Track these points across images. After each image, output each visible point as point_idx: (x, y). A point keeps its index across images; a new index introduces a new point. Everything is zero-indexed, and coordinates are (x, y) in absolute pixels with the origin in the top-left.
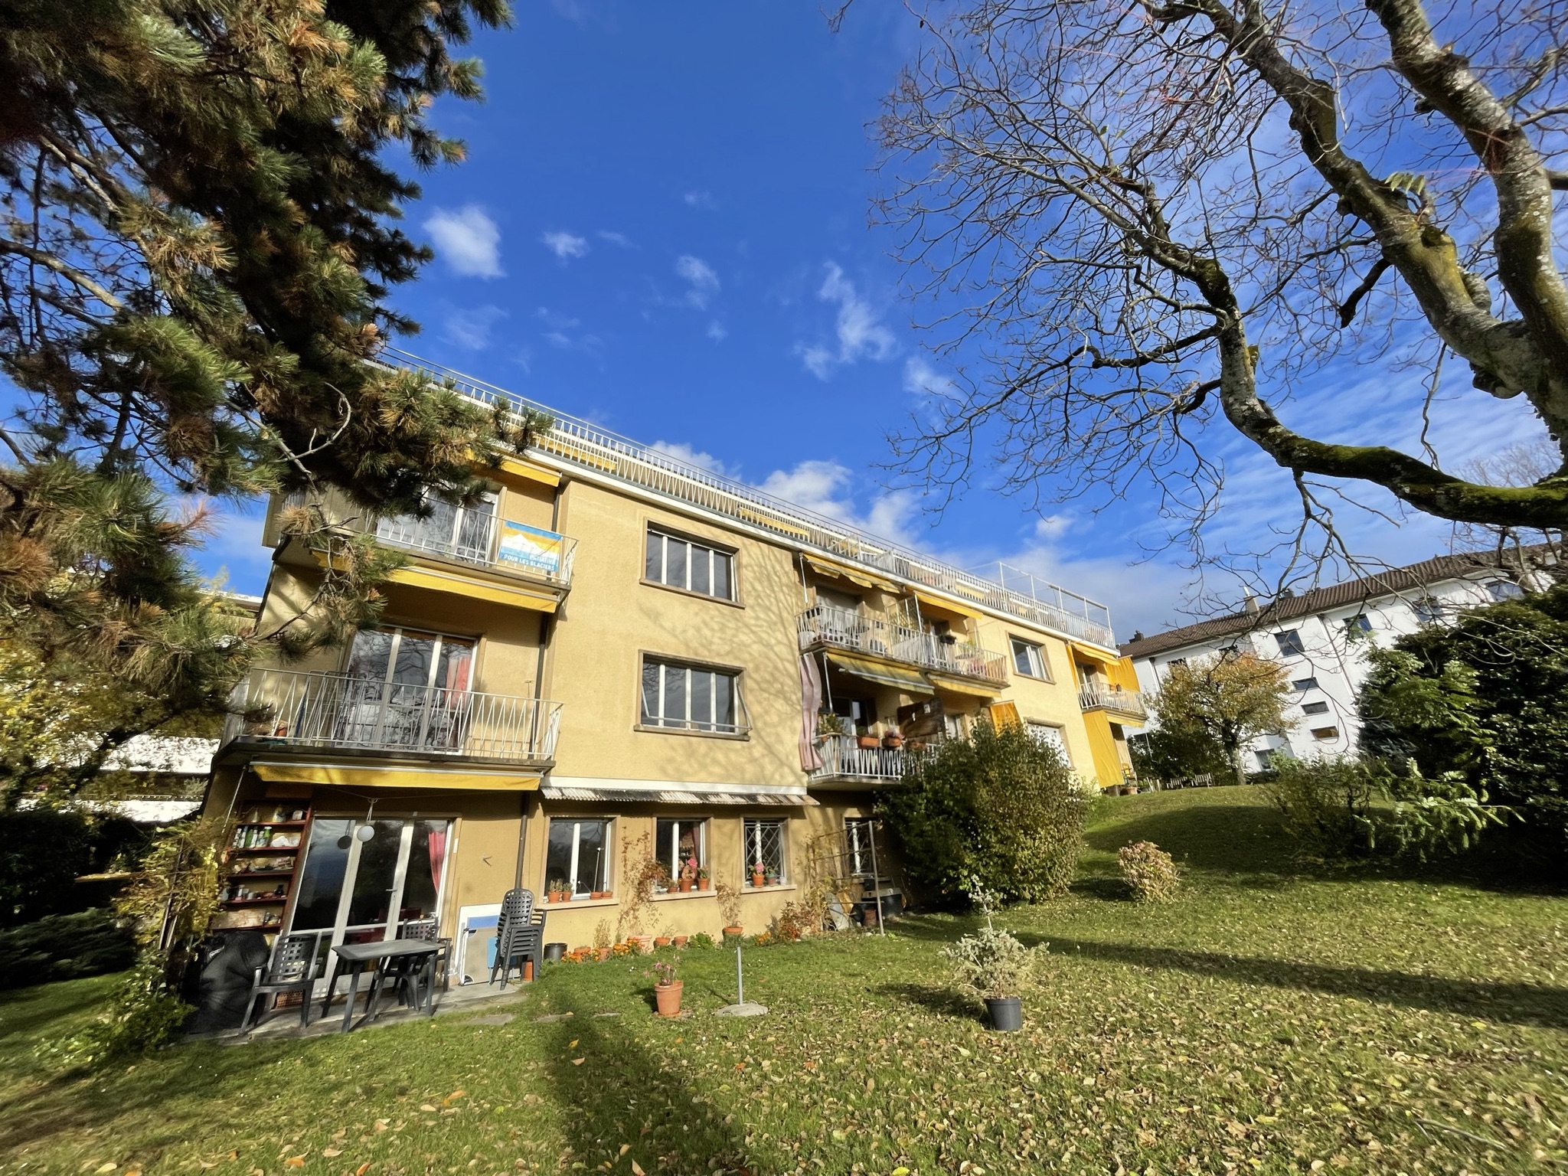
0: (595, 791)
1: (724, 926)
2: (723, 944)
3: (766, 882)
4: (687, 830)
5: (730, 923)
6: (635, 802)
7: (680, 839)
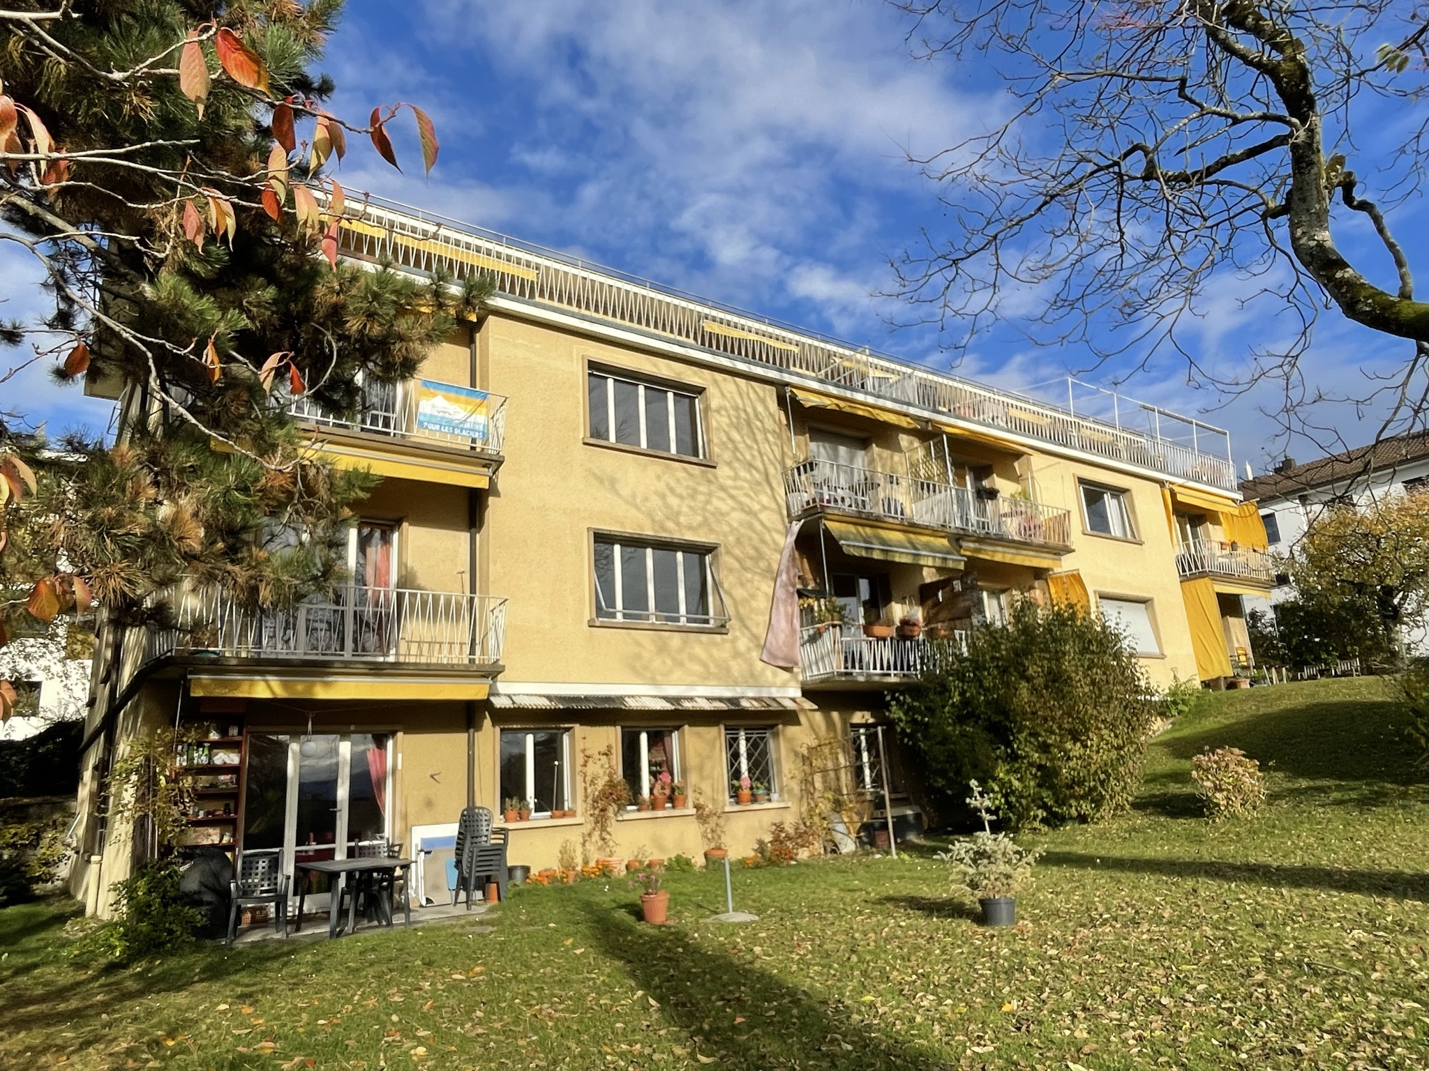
0: (549, 698)
1: (706, 848)
2: (706, 867)
3: (754, 799)
4: (657, 740)
5: (713, 845)
6: (595, 710)
7: (649, 750)
